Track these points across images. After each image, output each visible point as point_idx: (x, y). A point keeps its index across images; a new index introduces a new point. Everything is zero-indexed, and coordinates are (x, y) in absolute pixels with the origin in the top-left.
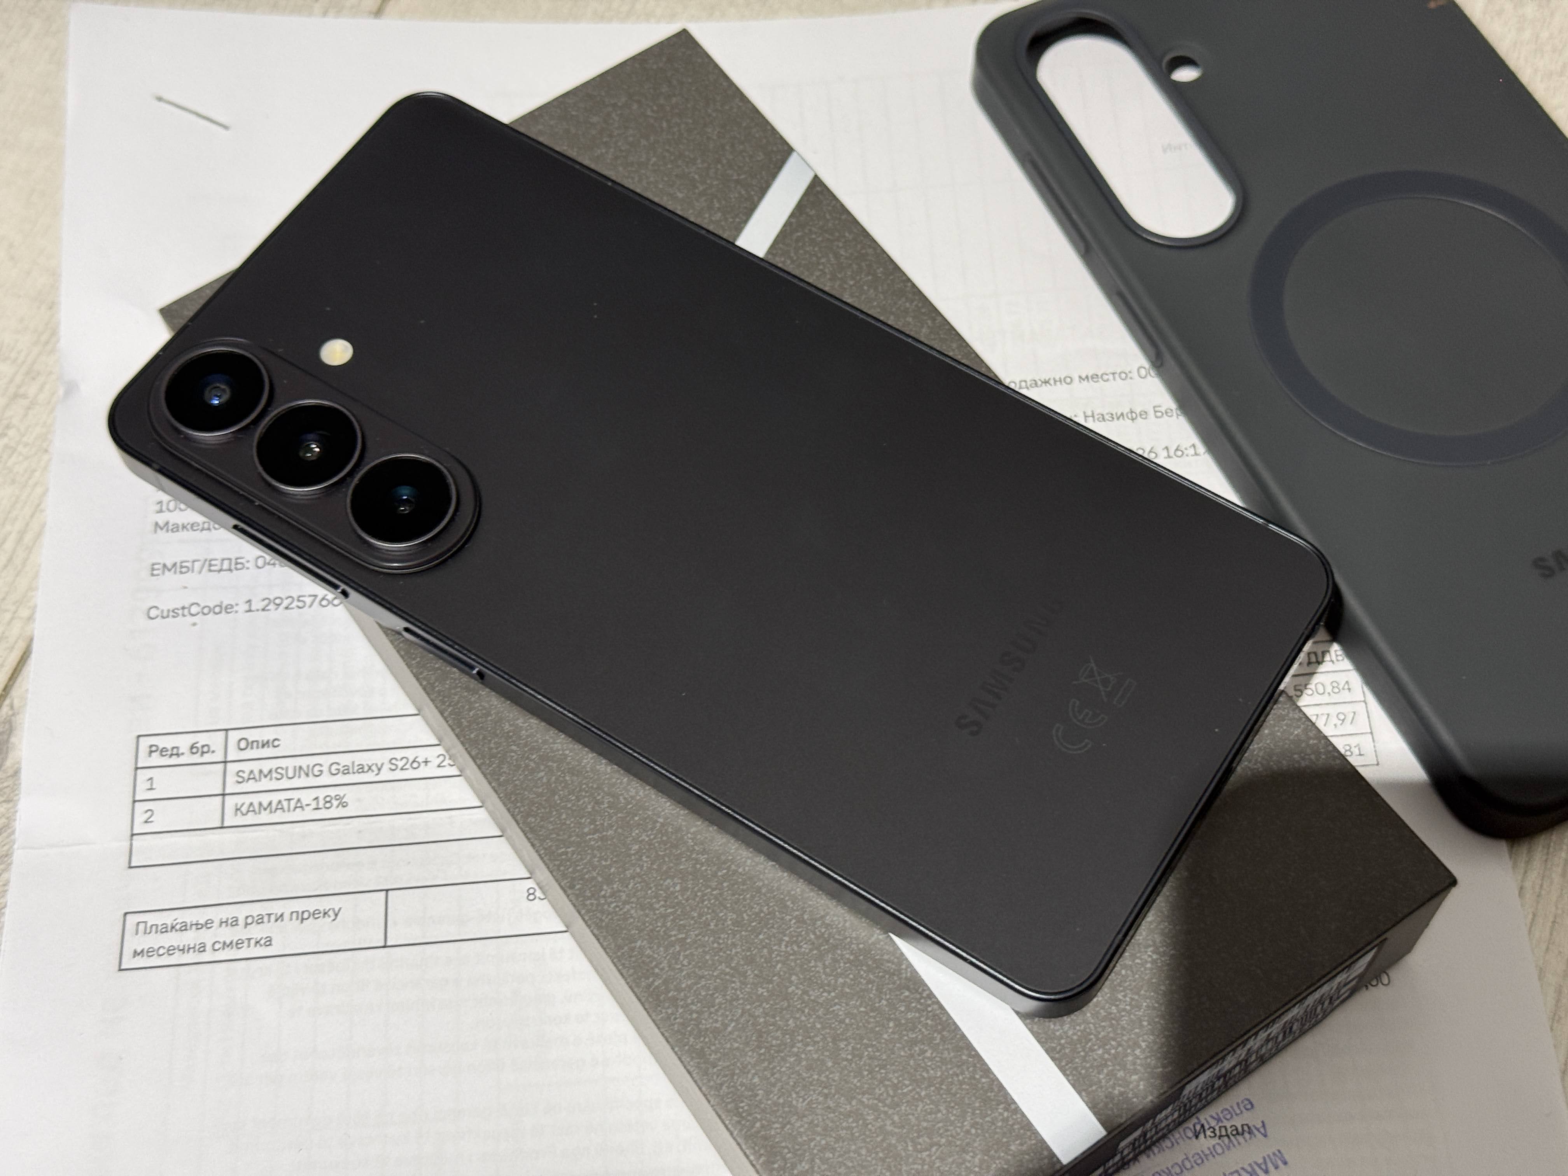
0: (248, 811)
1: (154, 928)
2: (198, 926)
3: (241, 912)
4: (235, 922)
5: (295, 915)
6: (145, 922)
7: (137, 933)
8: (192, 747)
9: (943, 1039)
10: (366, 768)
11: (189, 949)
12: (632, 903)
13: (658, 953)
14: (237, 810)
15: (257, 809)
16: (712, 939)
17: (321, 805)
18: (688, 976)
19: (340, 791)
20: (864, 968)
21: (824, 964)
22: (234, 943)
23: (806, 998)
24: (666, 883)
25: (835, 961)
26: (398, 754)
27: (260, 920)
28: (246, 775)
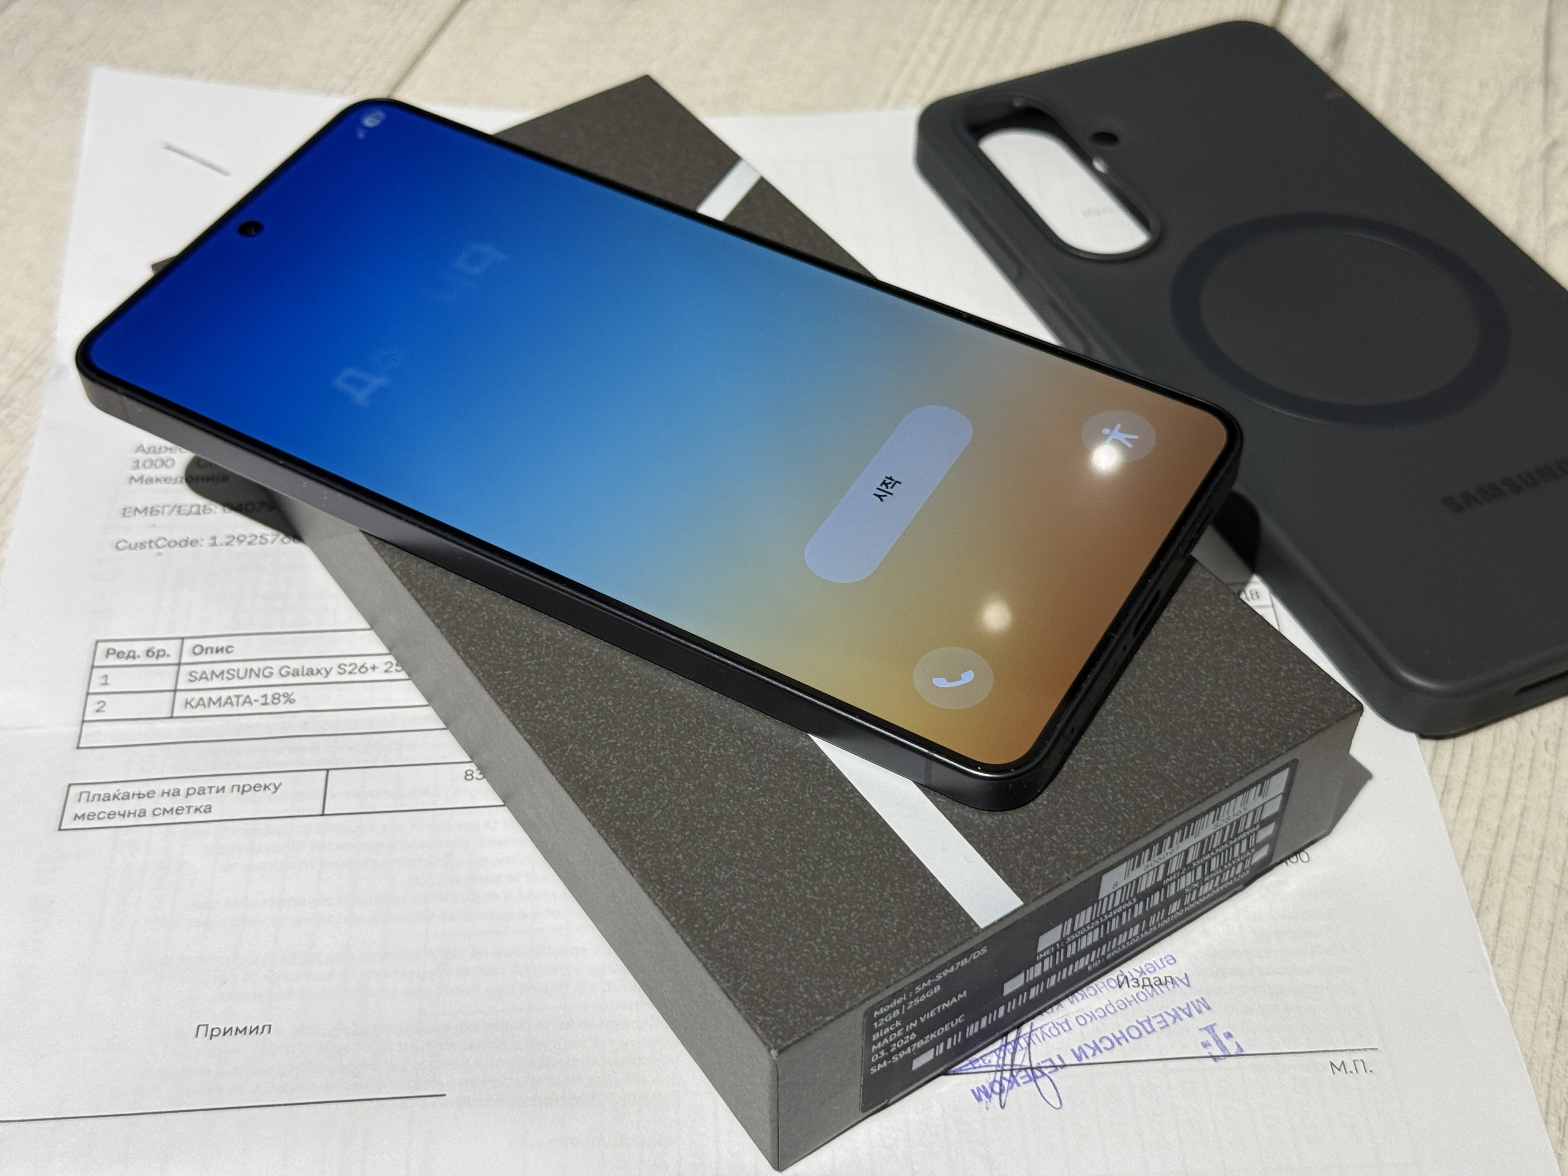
0: (198, 704)
1: (96, 797)
2: (140, 796)
3: (183, 785)
4: (177, 793)
5: (236, 789)
6: (89, 793)
7: (79, 801)
8: (149, 651)
9: (864, 826)
10: (315, 671)
11: (129, 813)
12: (566, 714)
13: (589, 755)
14: (187, 703)
15: (206, 703)
16: (641, 743)
17: (269, 700)
18: (618, 773)
19: (288, 690)
20: (789, 768)
21: (750, 765)
22: (175, 809)
23: (732, 791)
24: (599, 699)
25: (760, 762)
26: (347, 661)
27: (202, 791)
28: (198, 676)
